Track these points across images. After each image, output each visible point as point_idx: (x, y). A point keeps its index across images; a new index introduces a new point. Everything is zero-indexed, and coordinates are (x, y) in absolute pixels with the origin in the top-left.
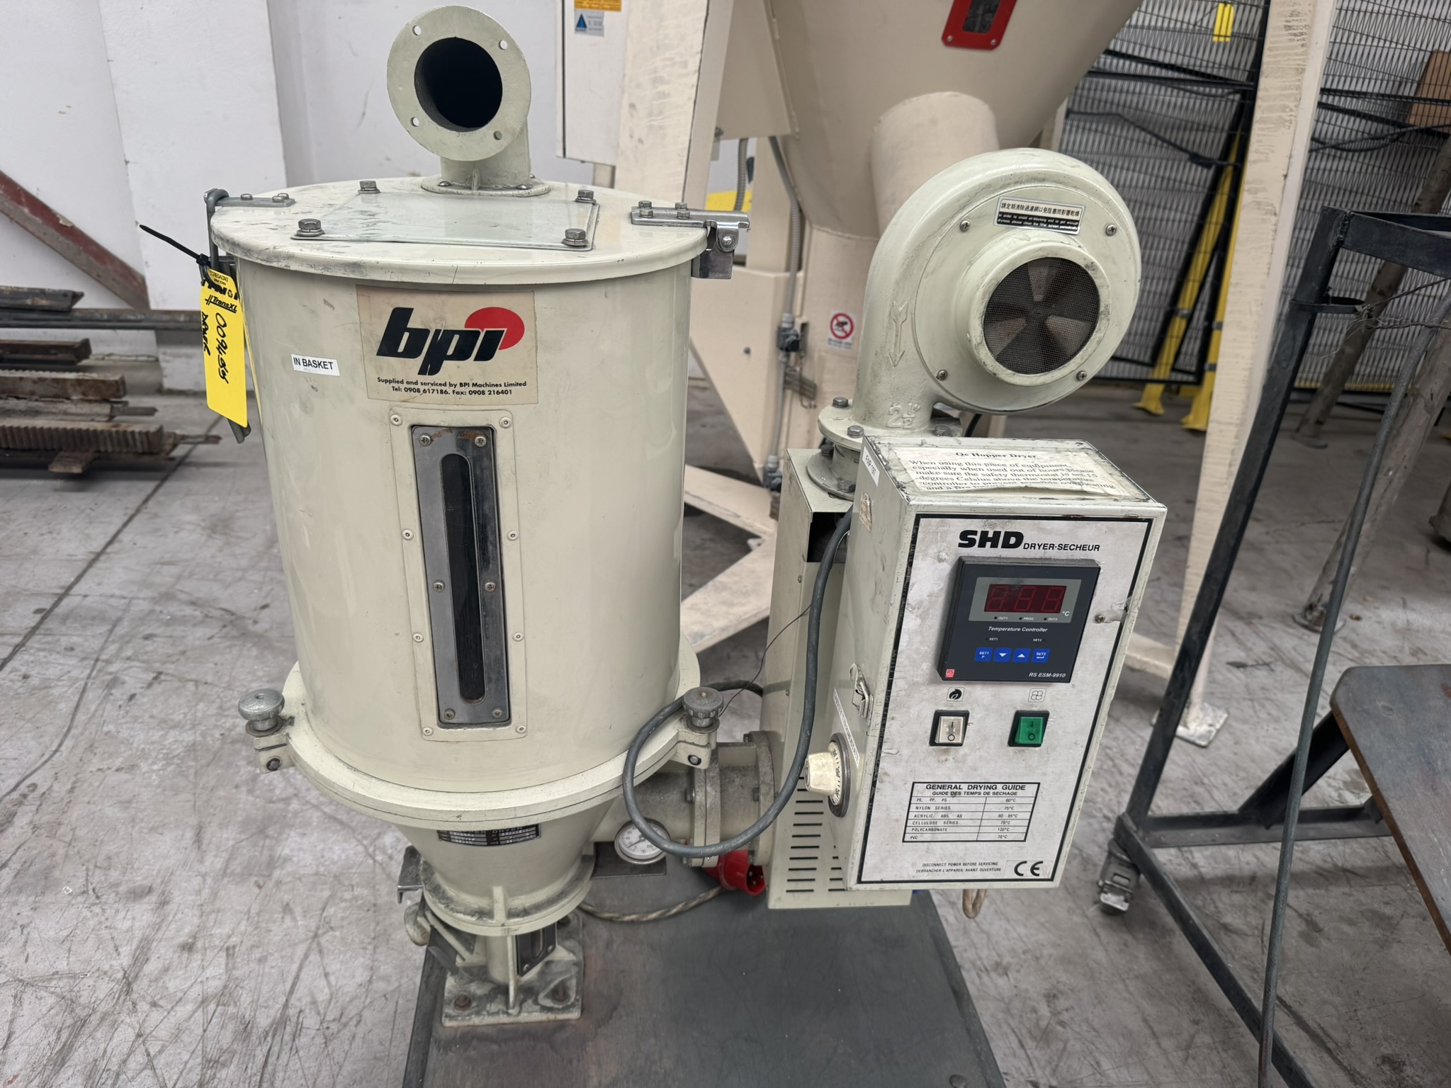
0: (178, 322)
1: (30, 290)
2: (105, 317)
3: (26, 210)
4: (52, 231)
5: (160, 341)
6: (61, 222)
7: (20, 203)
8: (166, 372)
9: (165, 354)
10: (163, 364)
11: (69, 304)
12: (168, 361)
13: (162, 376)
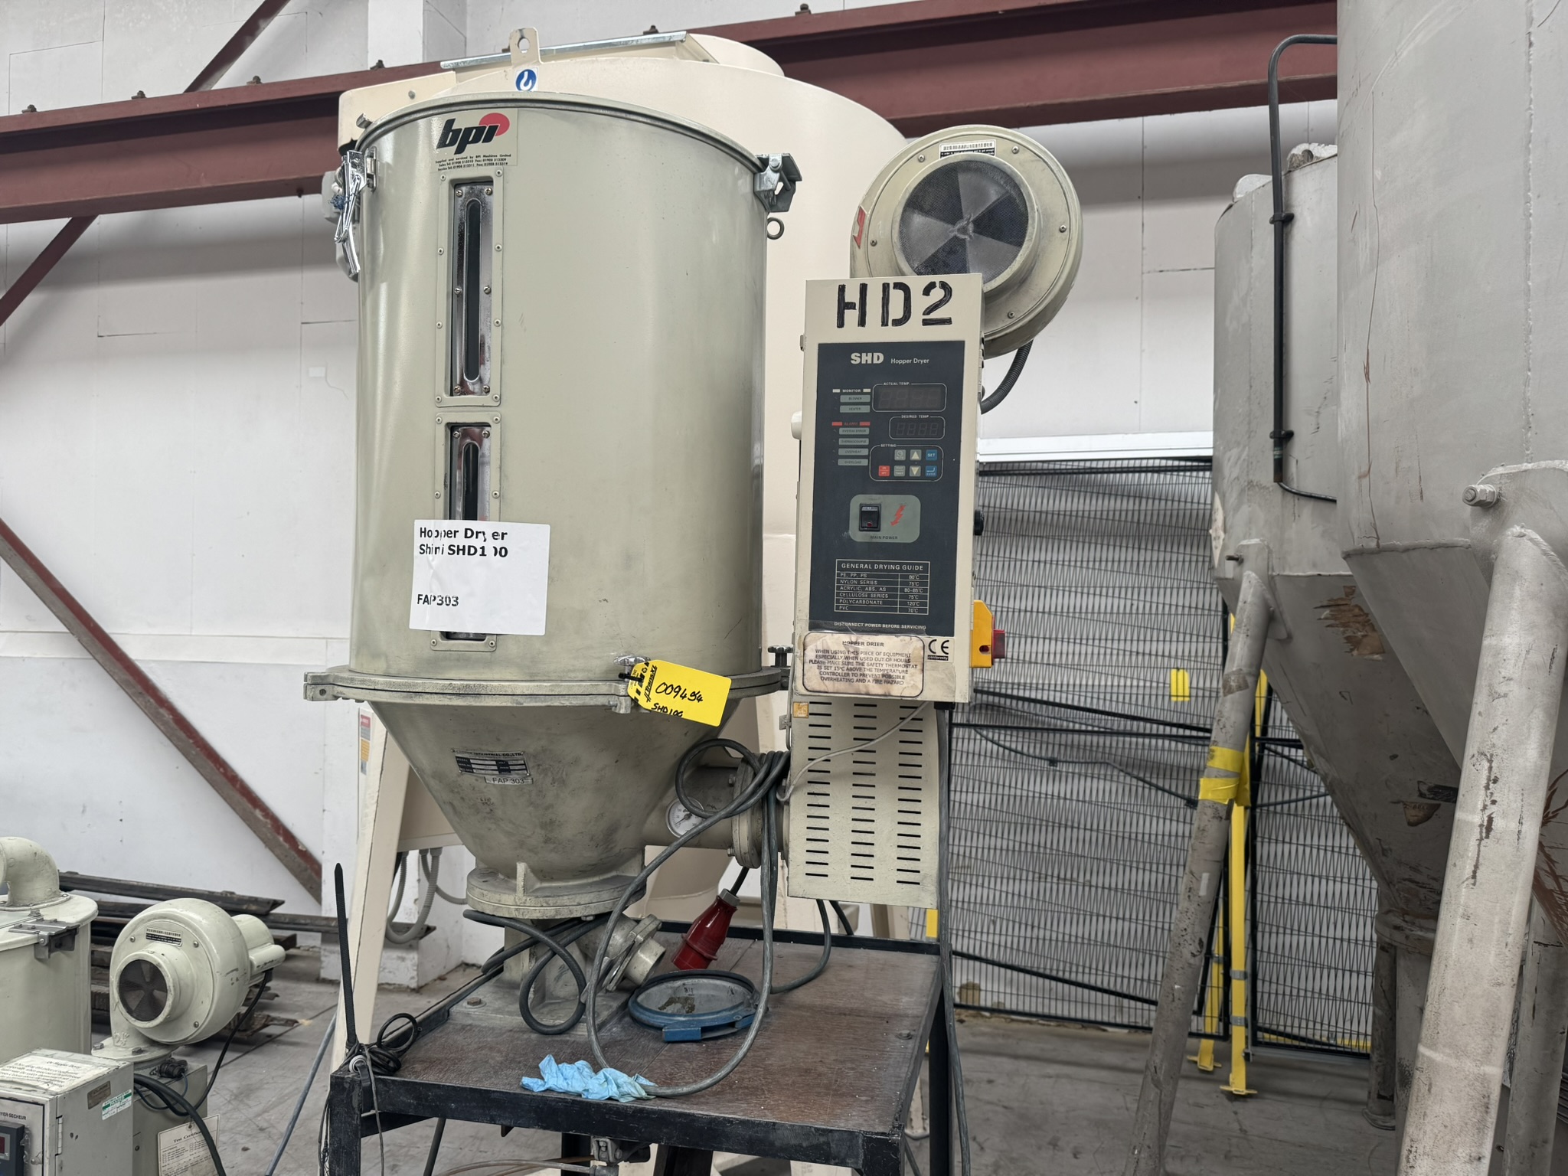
0: (330, 926)
1: (251, 898)
2: (287, 920)
3: (281, 839)
4: (293, 853)
5: (324, 941)
6: (300, 847)
7: (279, 834)
8: (324, 965)
9: (325, 950)
10: (323, 959)
11: (268, 909)
12: (326, 956)
13: (321, 968)
